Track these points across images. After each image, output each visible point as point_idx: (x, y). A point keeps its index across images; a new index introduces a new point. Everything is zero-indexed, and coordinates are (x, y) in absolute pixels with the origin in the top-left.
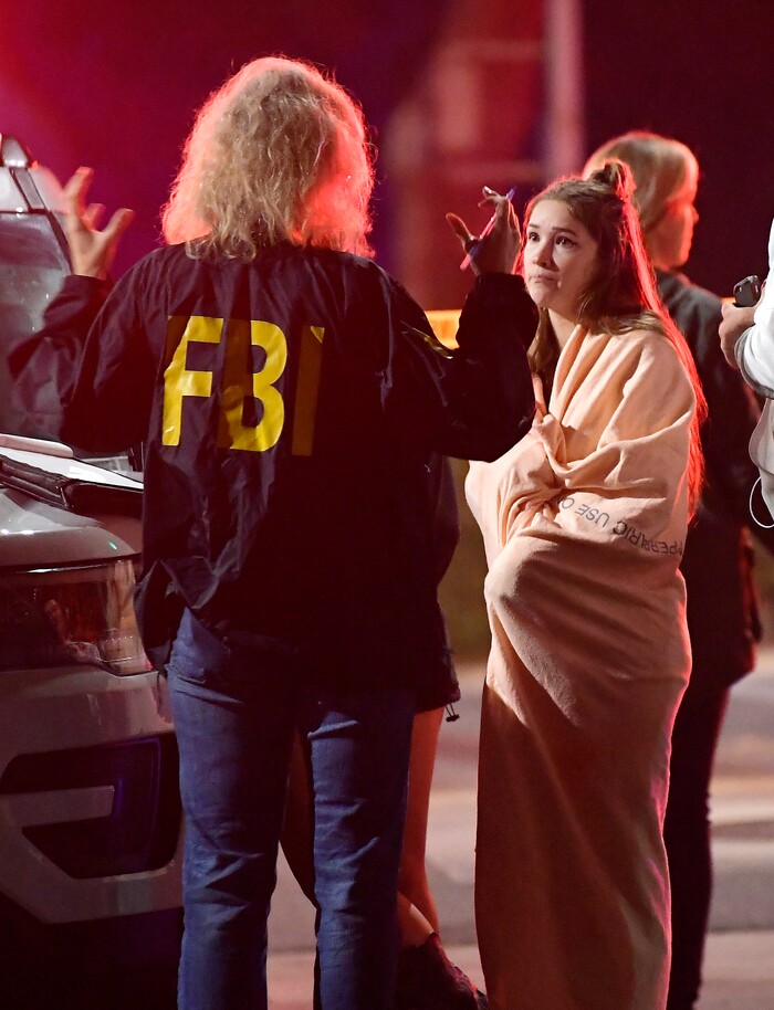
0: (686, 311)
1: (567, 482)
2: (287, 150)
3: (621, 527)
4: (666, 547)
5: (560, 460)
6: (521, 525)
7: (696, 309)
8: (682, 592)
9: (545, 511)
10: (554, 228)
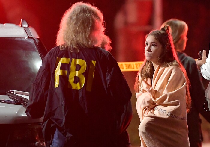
0: (186, 62)
1: (156, 103)
2: (82, 27)
3: (169, 114)
4: (181, 118)
5: (154, 98)
6: (146, 114)
7: (189, 62)
8: (187, 130)
9: (151, 110)
10: (151, 42)
